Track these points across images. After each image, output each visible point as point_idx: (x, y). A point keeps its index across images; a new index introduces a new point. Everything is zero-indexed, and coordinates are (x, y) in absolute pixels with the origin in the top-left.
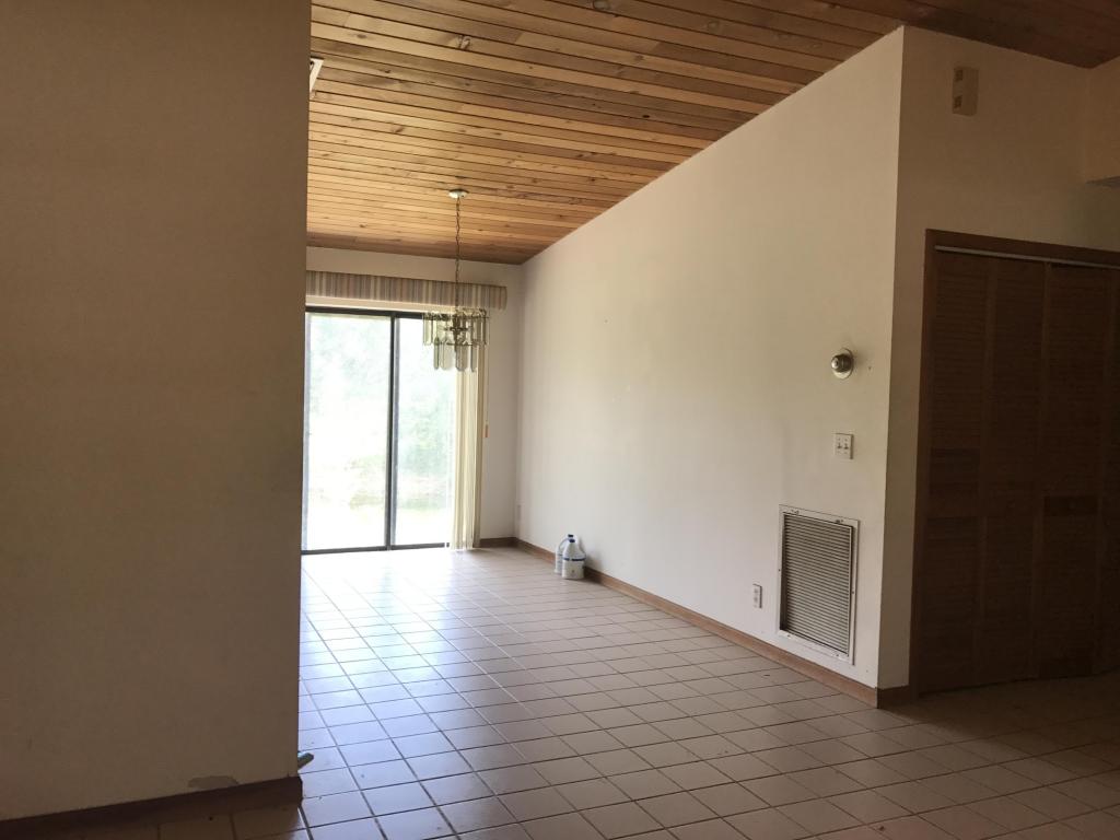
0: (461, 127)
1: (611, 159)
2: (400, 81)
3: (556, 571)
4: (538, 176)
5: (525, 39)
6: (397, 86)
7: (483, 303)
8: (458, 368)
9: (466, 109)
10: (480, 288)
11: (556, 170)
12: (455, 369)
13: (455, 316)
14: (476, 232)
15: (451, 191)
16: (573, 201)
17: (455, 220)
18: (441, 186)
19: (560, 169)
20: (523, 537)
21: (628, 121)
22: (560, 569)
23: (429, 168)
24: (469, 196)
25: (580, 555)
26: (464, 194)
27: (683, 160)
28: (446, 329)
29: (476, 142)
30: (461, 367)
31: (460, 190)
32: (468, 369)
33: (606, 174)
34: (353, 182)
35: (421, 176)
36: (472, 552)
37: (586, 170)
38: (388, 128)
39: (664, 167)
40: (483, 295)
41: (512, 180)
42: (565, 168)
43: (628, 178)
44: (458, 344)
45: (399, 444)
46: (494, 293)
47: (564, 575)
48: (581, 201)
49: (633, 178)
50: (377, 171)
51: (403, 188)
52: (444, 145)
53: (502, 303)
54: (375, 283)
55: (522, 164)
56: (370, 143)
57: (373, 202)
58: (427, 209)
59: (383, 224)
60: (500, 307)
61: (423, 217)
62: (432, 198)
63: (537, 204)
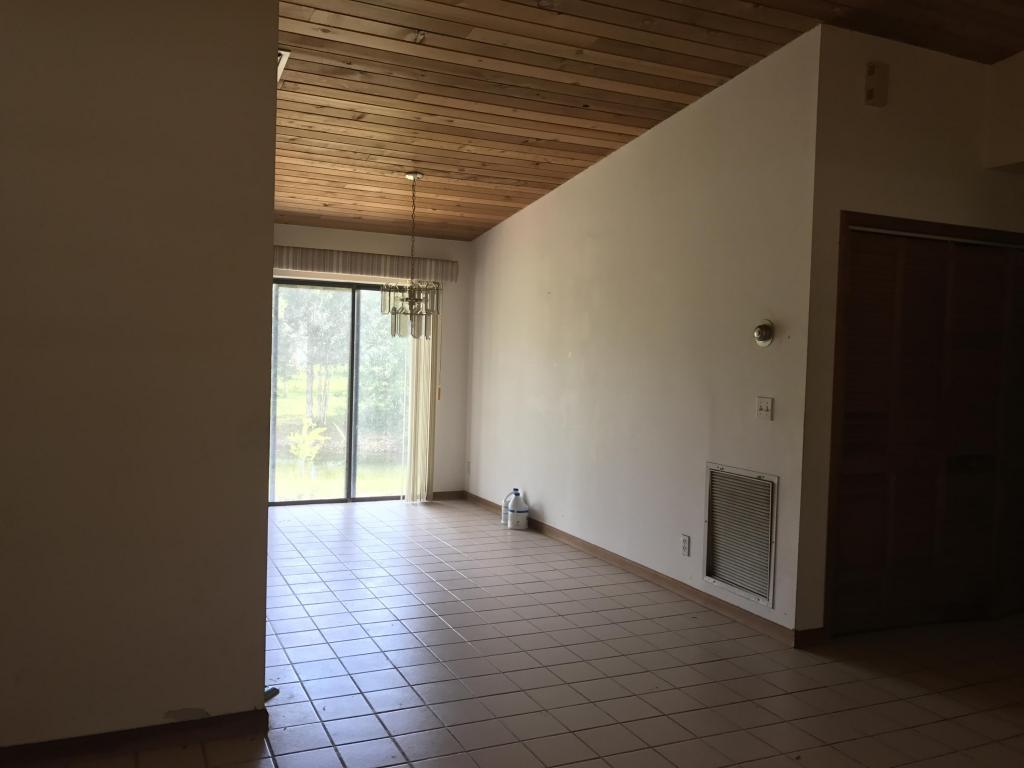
0: (418, 115)
1: (553, 145)
2: (361, 72)
3: (502, 522)
4: (487, 160)
5: (476, 34)
6: (358, 77)
7: (436, 277)
8: (414, 336)
9: (421, 98)
10: (433, 263)
11: (504, 155)
12: (410, 336)
13: (411, 288)
14: (430, 211)
15: (408, 173)
16: (519, 183)
17: (411, 200)
18: (399, 168)
19: (508, 154)
20: (472, 491)
21: (569, 109)
22: (506, 520)
23: (388, 152)
24: (424, 179)
25: (524, 507)
26: (419, 176)
27: (619, 147)
28: (402, 300)
29: (430, 129)
30: (416, 335)
31: (416, 173)
32: (423, 337)
33: (550, 159)
34: (317, 164)
35: (380, 159)
36: (425, 504)
37: (531, 155)
38: (350, 115)
39: (603, 152)
40: (436, 269)
41: (462, 163)
42: (512, 153)
43: (570, 162)
44: (414, 314)
45: (360, 405)
46: (447, 267)
47: (509, 526)
48: (526, 183)
49: (575, 163)
50: (339, 154)
51: (363, 170)
52: (401, 131)
53: (454, 277)
54: (338, 257)
55: (473, 149)
56: (333, 129)
57: (336, 183)
58: (385, 190)
59: (344, 203)
60: (452, 280)
61: (382, 197)
62: (390, 180)
63: (486, 186)
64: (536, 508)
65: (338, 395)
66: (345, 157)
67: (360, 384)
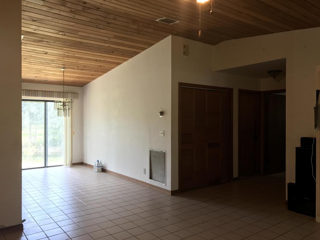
0: (64, 53)
1: (105, 61)
2: (46, 41)
3: (94, 170)
4: (86, 65)
5: (80, 33)
6: (45, 43)
7: (72, 97)
8: (65, 116)
9: (65, 49)
10: (70, 93)
11: (90, 64)
12: (64, 116)
13: (63, 102)
14: (69, 78)
15: (62, 68)
16: (95, 71)
17: (63, 75)
18: (58, 67)
19: (91, 64)
20: (85, 162)
21: (108, 53)
22: (95, 169)
23: (55, 63)
24: (67, 70)
25: (101, 165)
26: (65, 69)
27: (124, 62)
28: (61, 105)
29: (68, 56)
30: (66, 116)
31: (64, 68)
32: (67, 116)
33: (104, 65)
34: (33, 65)
35: (53, 64)
36: (70, 167)
37: (98, 64)
38: (43, 52)
39: (119, 64)
40: (72, 95)
41: (78, 66)
42: (93, 63)
43: (110, 66)
44: (64, 110)
45: (48, 138)
46: (75, 95)
47: (96, 171)
48: (98, 71)
49: (111, 66)
50: (40, 63)
51: (47, 67)
52: (59, 57)
53: (77, 98)
54: (40, 92)
55: (81, 62)
56: (38, 56)
57: (39, 71)
58: (54, 73)
59: (42, 76)
60: (77, 99)
61: (54, 75)
62: (56, 70)
63: (86, 72)
64: (104, 165)
65: (40, 135)
66: (42, 64)
67: (48, 131)
